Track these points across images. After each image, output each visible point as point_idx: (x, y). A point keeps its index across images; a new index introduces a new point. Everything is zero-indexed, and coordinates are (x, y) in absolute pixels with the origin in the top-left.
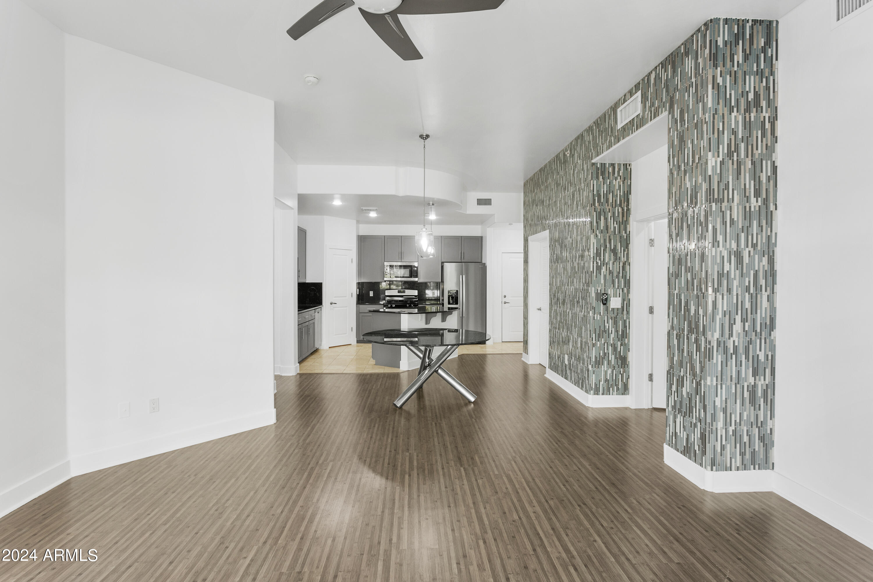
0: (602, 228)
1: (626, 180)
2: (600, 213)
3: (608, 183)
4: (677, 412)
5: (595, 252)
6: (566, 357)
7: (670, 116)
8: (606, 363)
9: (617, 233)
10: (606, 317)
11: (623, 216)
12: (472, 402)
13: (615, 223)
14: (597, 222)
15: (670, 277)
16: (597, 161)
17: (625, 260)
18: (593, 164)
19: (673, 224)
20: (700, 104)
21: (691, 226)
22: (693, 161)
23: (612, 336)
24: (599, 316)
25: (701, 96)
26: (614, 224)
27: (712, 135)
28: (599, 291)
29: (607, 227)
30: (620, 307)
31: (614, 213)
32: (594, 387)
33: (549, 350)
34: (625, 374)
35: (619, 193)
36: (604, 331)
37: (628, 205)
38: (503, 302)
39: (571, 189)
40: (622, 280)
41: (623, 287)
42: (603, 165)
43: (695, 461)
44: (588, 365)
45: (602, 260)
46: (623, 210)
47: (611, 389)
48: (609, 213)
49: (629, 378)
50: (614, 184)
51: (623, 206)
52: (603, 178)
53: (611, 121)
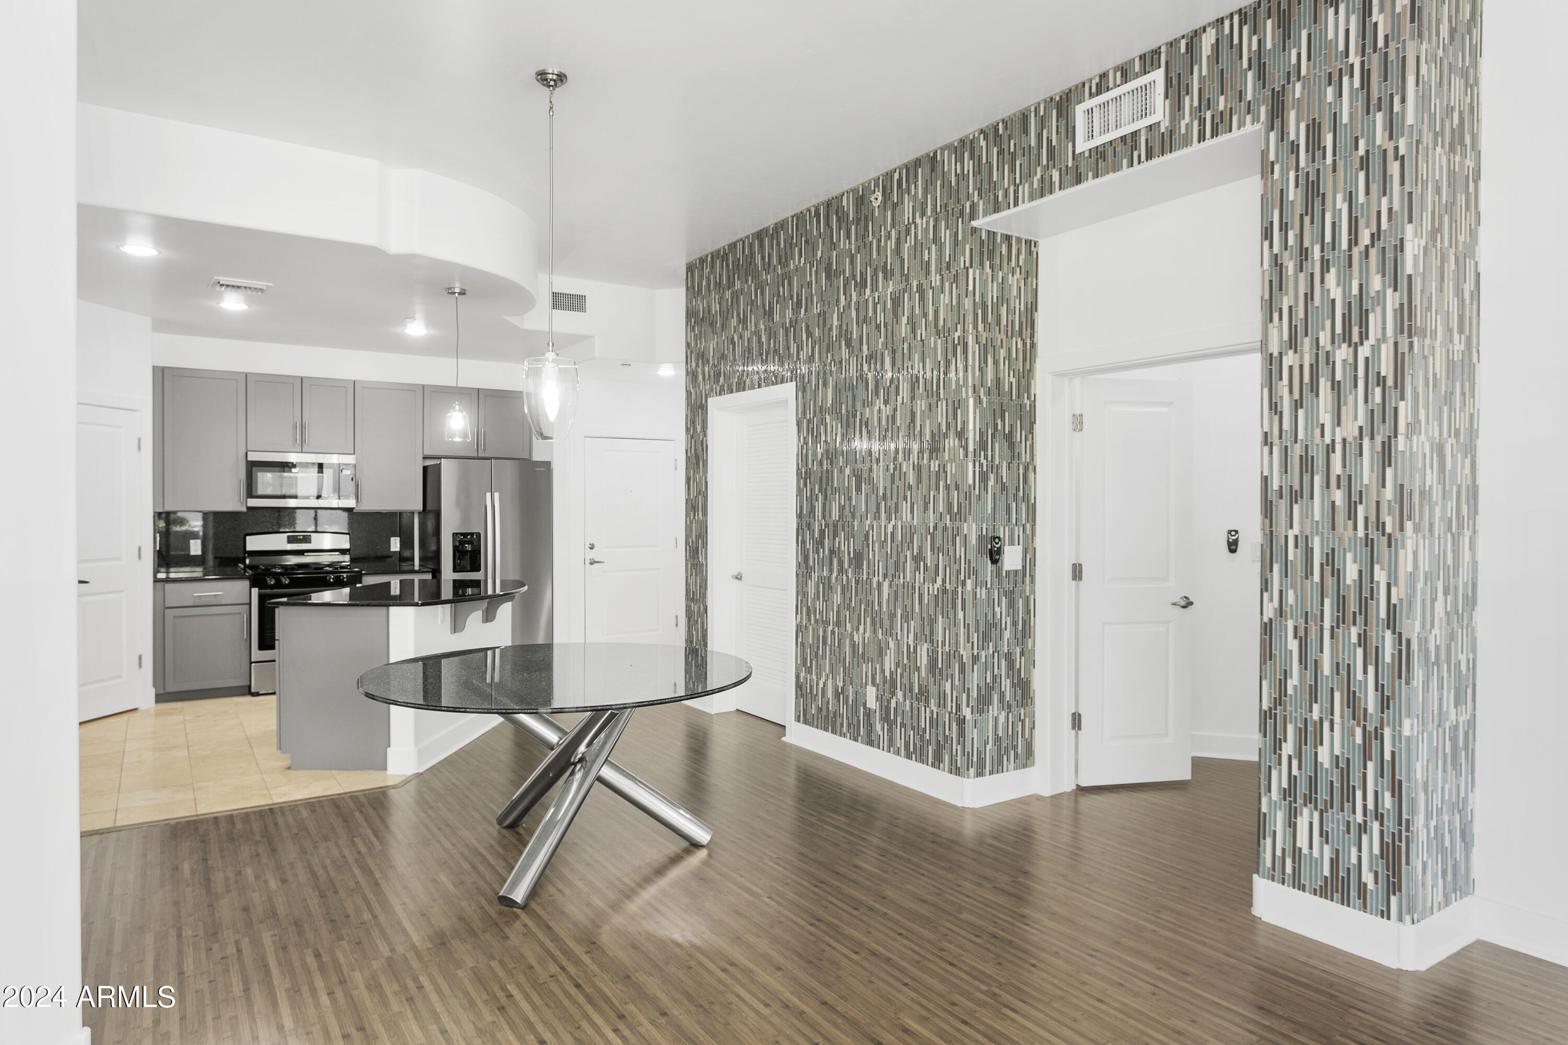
0: (989, 385)
1: (1030, 278)
2: (985, 346)
3: (1000, 281)
4: (1300, 801)
5: (978, 439)
6: (871, 692)
7: (1272, 135)
8: (996, 698)
9: (1014, 397)
10: (996, 592)
11: (1025, 360)
12: (703, 846)
13: (1012, 373)
14: (981, 369)
15: (1273, 497)
16: (980, 225)
17: (1028, 460)
18: (974, 230)
19: (1281, 379)
20: (1379, 117)
21: (1347, 386)
22: (1354, 240)
23: (1007, 634)
24: (984, 589)
25: (1380, 99)
26: (1009, 376)
27: (1414, 187)
28: (984, 533)
29: (998, 382)
30: (1020, 567)
31: (1009, 350)
32: (975, 759)
33: (798, 677)
34: (1027, 719)
35: (1019, 306)
36: (994, 625)
37: (1032, 336)
38: (587, 561)
39: (886, 287)
40: (1023, 504)
41: (1024, 522)
42: (992, 235)
43: (1365, 907)
44: (958, 707)
45: (990, 458)
46: (1025, 345)
47: (1005, 757)
48: (1002, 351)
49: (1034, 728)
50: (1010, 283)
51: (1024, 337)
52: (992, 267)
53: (1050, 132)
